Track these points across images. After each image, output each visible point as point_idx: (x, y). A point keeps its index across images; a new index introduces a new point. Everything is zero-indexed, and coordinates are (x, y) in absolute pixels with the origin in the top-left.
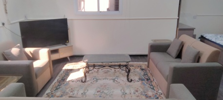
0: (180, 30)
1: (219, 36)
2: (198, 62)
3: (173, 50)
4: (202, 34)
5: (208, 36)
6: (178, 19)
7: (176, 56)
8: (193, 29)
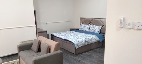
0: (38, 33)
1: (60, 34)
2: (50, 52)
3: (35, 47)
4: (52, 34)
5: (55, 34)
6: (36, 26)
7: (37, 51)
8: (46, 32)
